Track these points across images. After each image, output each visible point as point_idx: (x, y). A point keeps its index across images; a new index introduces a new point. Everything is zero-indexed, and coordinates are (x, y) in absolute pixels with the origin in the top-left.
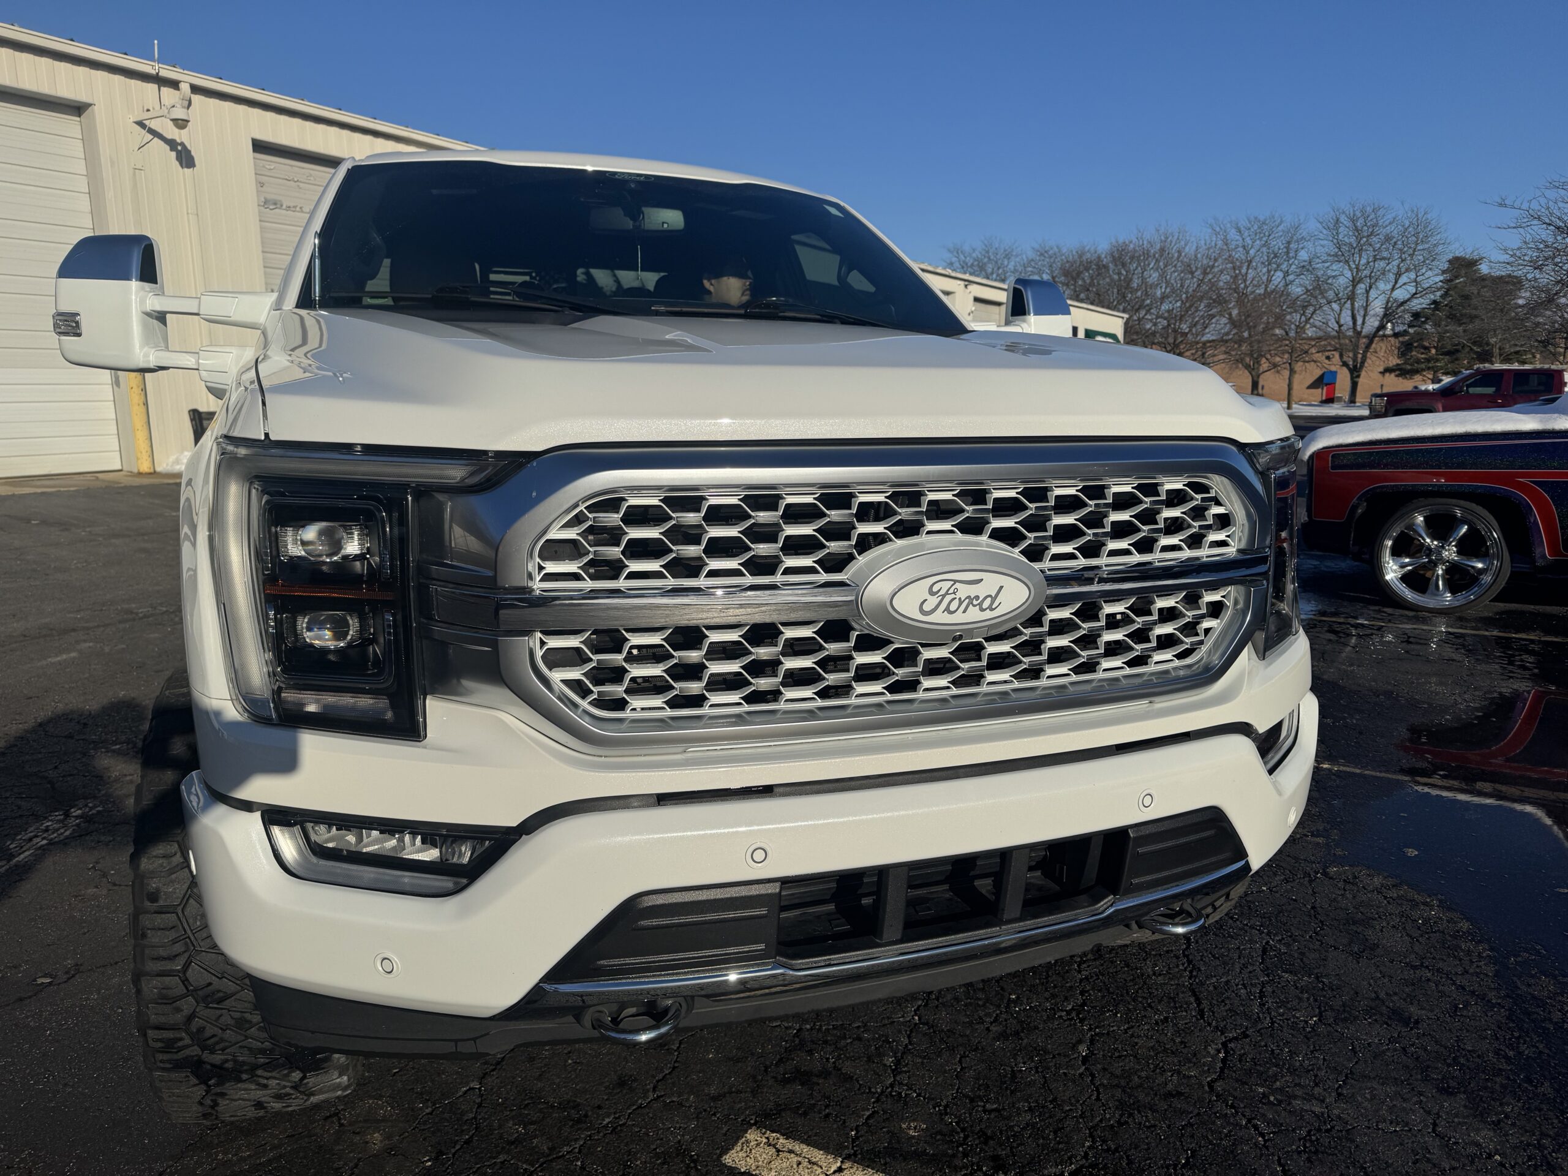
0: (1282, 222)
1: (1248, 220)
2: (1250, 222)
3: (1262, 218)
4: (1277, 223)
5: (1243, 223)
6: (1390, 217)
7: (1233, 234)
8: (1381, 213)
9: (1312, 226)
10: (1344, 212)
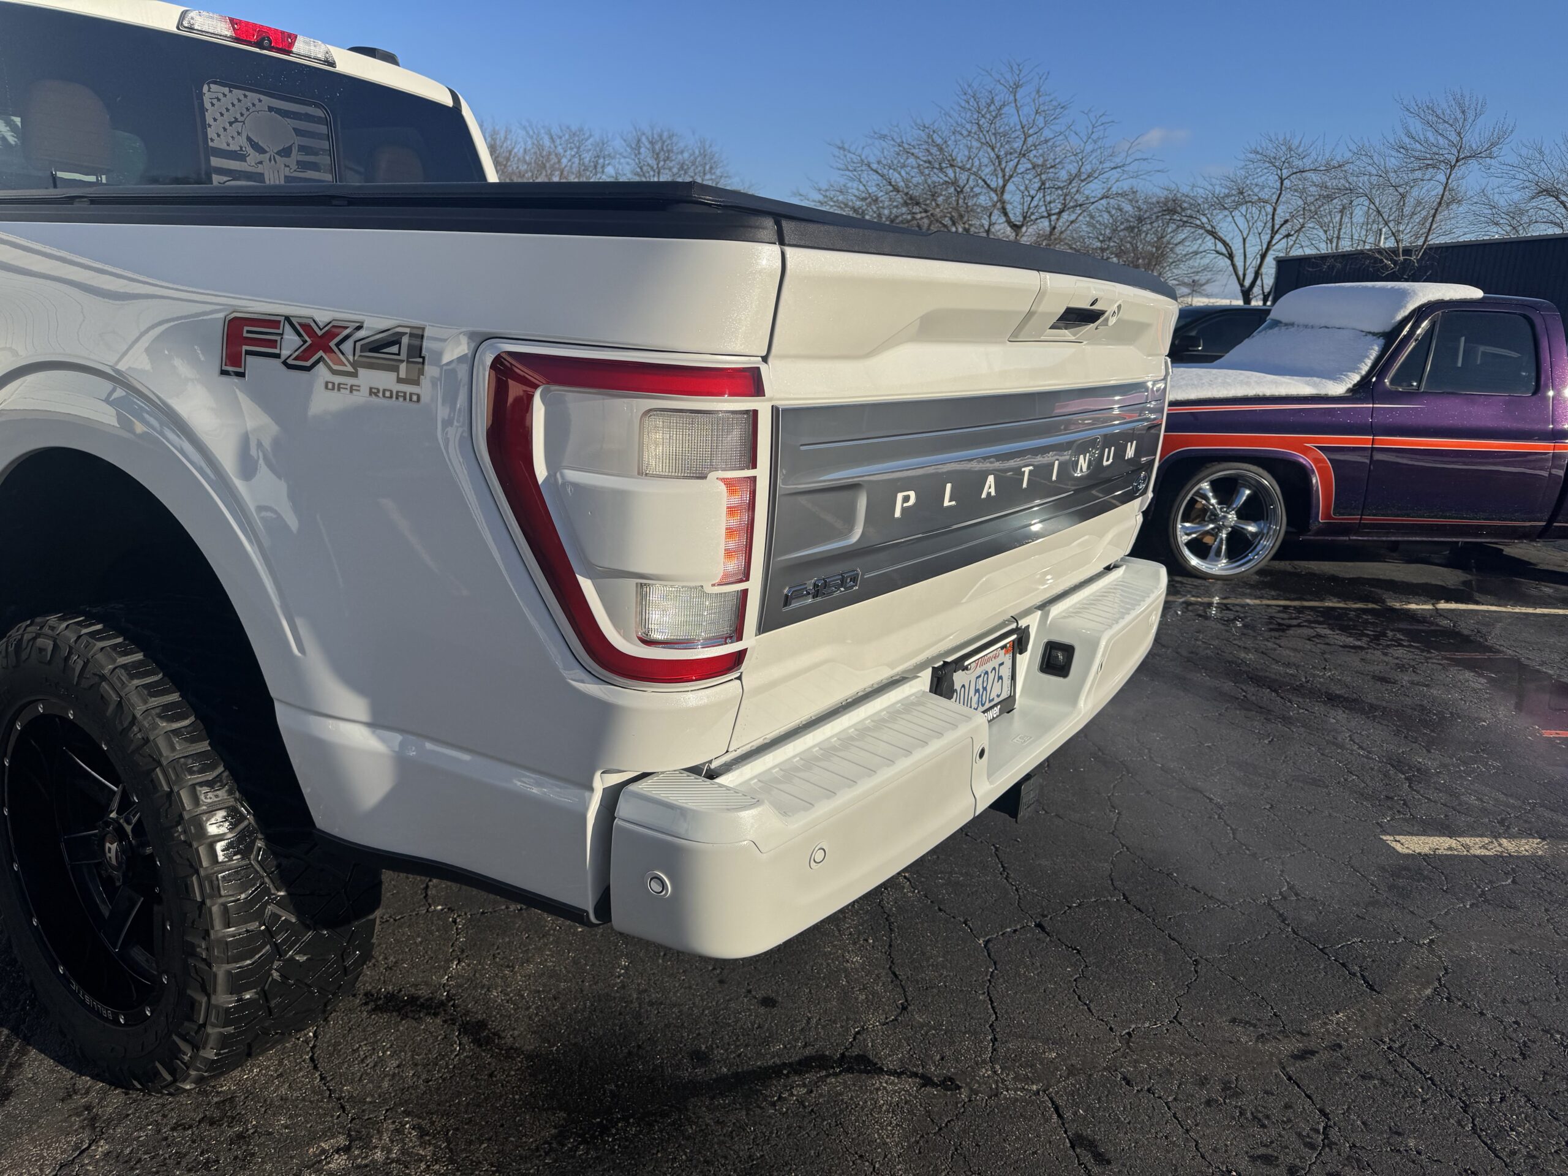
0: (591, 136)
1: (560, 127)
2: (562, 130)
3: (574, 128)
4: (586, 136)
5: (555, 130)
6: (682, 145)
7: (547, 142)
8: (675, 139)
9: (618, 144)
10: (644, 134)
